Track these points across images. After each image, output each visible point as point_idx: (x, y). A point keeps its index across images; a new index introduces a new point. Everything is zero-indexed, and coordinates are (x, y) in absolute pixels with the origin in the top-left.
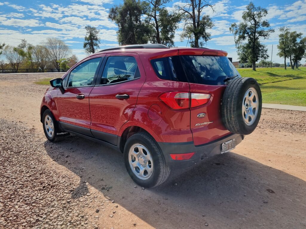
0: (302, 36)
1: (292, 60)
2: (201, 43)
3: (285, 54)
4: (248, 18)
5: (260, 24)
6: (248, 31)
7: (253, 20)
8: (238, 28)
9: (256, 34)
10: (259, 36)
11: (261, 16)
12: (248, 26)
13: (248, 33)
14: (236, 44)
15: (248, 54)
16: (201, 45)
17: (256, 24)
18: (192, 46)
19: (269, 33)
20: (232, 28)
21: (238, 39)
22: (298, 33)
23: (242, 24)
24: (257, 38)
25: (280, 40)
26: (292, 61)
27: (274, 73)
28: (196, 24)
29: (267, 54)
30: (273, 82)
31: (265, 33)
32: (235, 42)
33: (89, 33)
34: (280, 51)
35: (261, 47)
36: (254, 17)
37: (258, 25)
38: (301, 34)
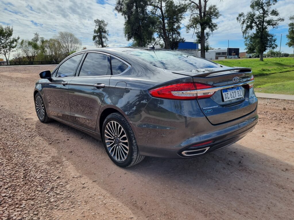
2: (207, 33)
4: (256, 8)
5: (269, 13)
6: (256, 20)
7: (261, 9)
8: (246, 17)
9: (265, 24)
10: (268, 25)
11: (270, 5)
12: (256, 16)
13: (256, 23)
14: (243, 34)
15: (256, 44)
16: (207, 35)
17: (265, 13)
18: (198, 37)
19: (278, 22)
20: (239, 18)
21: (246, 29)
23: (250, 13)
24: (266, 28)
25: (290, 29)
27: (282, 63)
28: (203, 14)
29: (275, 43)
30: (281, 71)
31: (274, 22)
32: (242, 32)
33: (98, 26)
34: (289, 41)
35: (270, 37)
36: (262, 6)
37: (267, 14)
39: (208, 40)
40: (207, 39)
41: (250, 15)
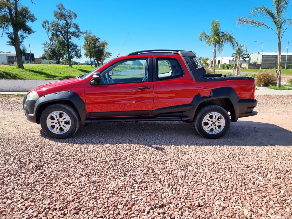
0: (100, 40)
1: (95, 59)
2: (21, 36)
3: (90, 54)
5: (71, 25)
6: (61, 29)
7: (64, 20)
8: (50, 25)
9: (69, 34)
10: (72, 36)
11: (72, 18)
12: (60, 25)
13: (61, 32)
14: (50, 41)
16: (22, 37)
17: (67, 24)
18: (11, 38)
19: (80, 34)
20: (44, 25)
21: (52, 36)
22: (97, 37)
23: (53, 22)
24: (70, 38)
25: (85, 41)
26: (95, 61)
29: (80, 53)
31: (76, 34)
32: (49, 39)
36: (65, 17)
37: (69, 25)
38: (99, 39)
39: (23, 43)
40: (21, 42)
41: (55, 23)
